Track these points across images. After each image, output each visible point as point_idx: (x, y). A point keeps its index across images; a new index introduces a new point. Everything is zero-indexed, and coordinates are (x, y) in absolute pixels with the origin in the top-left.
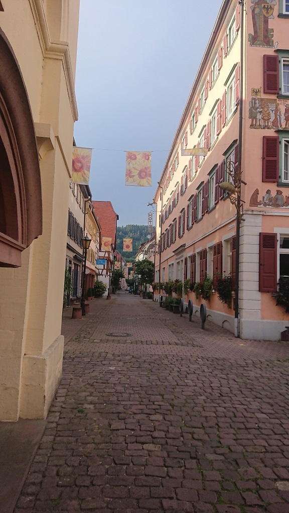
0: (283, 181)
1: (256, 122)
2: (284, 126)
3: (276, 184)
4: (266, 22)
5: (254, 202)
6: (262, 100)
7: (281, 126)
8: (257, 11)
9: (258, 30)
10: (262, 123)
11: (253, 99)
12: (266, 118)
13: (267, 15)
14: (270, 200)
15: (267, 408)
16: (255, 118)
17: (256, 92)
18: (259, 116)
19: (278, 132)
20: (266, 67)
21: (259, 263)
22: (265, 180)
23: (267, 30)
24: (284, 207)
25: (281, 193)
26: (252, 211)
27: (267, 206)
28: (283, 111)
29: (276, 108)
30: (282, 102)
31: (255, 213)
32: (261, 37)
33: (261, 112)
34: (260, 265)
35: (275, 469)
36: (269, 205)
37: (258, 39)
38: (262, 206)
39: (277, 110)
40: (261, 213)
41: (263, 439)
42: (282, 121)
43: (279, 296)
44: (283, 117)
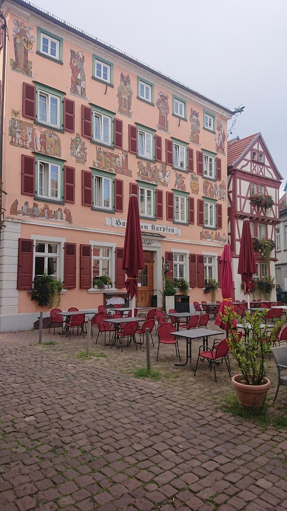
0: (39, 196)
1: (15, 140)
2: (39, 149)
3: (33, 197)
4: (26, 53)
5: (14, 210)
6: (21, 122)
7: (37, 149)
8: (18, 41)
9: (19, 58)
10: (21, 143)
11: (13, 119)
12: (24, 139)
13: (27, 48)
14: (28, 210)
15: (20, 380)
16: (15, 136)
17: (16, 114)
18: (18, 136)
19: (34, 153)
20: (25, 94)
21: (18, 265)
22: (23, 192)
23: (26, 61)
24: (40, 218)
25: (37, 206)
26: (13, 219)
27: (26, 216)
28: (39, 137)
29: (33, 132)
30: (38, 128)
31: (14, 221)
32: (22, 65)
33: (19, 132)
34: (19, 266)
35: (25, 412)
36: (27, 215)
37: (19, 66)
38: (21, 215)
39: (33, 134)
40: (20, 221)
41: (16, 398)
42: (38, 144)
43: (34, 292)
44: (38, 141)
